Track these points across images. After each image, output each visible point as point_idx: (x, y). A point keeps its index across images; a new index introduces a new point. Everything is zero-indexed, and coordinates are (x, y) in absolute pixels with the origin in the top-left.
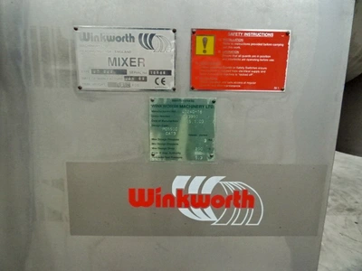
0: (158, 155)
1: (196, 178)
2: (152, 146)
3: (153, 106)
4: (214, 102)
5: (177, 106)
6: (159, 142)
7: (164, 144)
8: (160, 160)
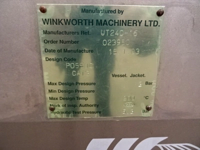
0: (61, 108)
1: (123, 140)
2: (48, 95)
3: (45, 21)
4: (160, 14)
5: (90, 22)
6: (61, 88)
7: (70, 92)
8: (64, 116)
